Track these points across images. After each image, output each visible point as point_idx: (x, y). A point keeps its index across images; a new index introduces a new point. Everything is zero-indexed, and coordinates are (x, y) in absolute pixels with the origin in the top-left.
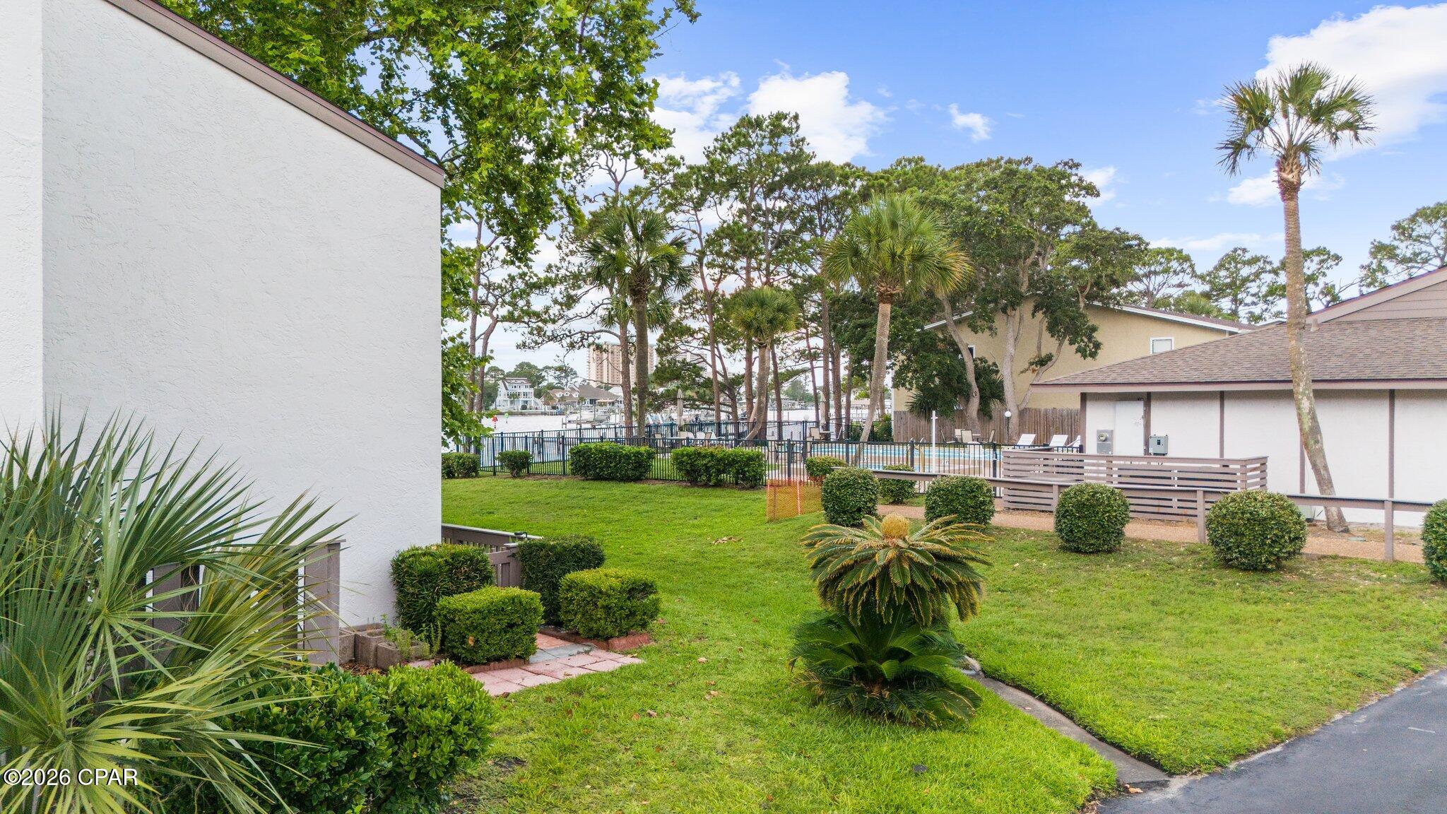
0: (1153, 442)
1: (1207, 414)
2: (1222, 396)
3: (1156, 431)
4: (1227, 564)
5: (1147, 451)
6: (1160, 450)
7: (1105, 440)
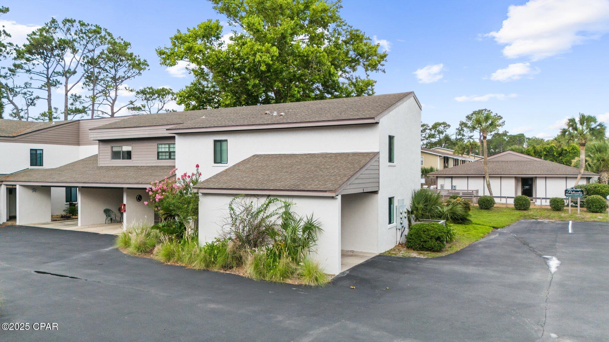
0: (453, 187)
1: (465, 181)
2: (468, 177)
3: (454, 184)
4: (481, 208)
5: (452, 189)
6: (455, 188)
7: (442, 186)
